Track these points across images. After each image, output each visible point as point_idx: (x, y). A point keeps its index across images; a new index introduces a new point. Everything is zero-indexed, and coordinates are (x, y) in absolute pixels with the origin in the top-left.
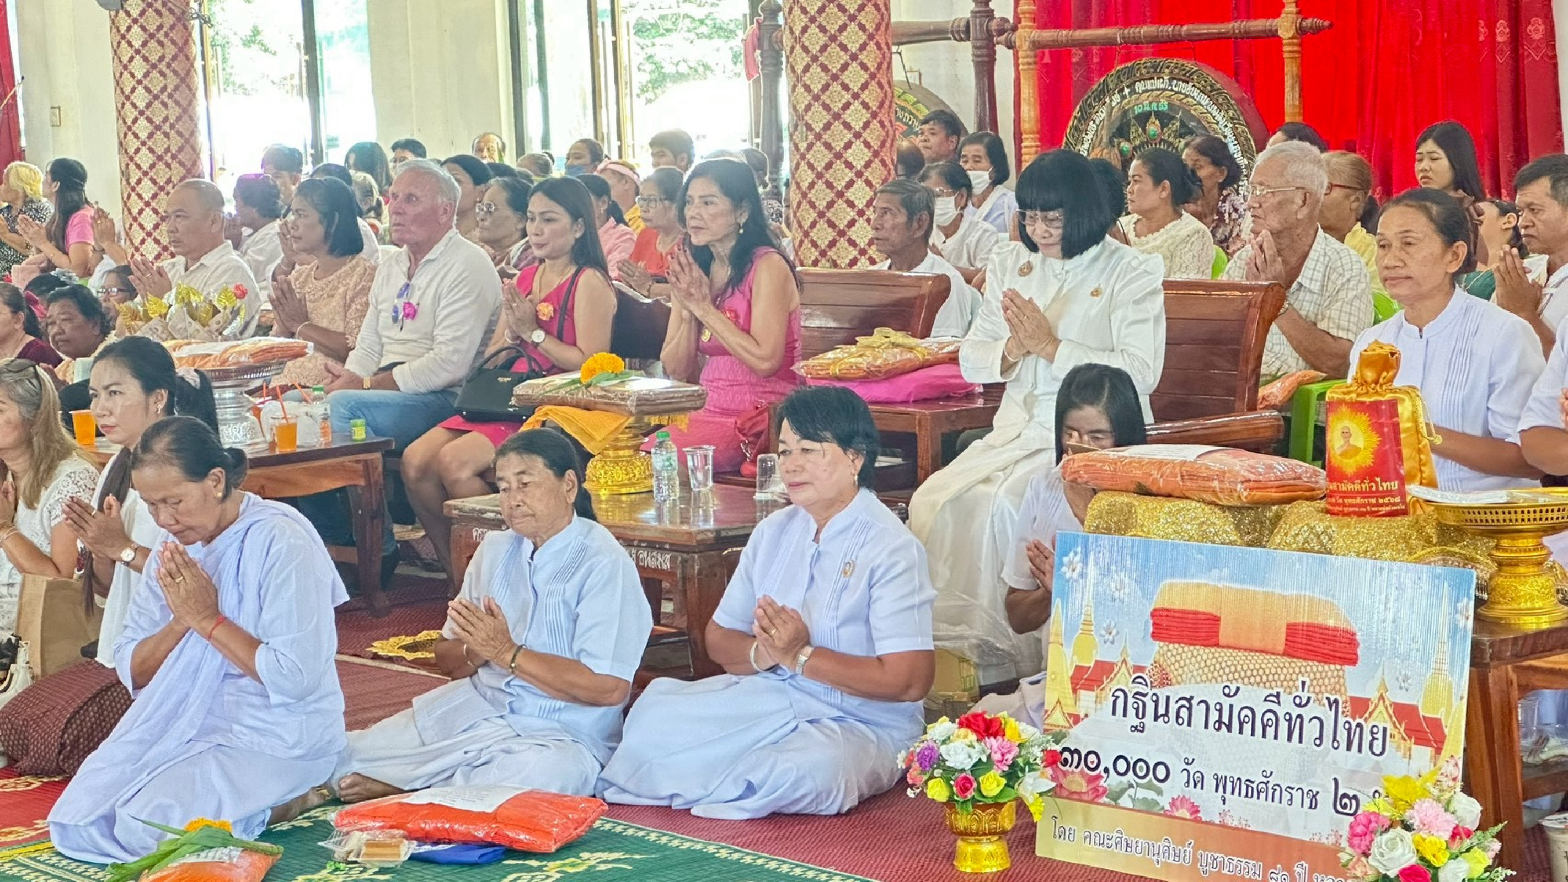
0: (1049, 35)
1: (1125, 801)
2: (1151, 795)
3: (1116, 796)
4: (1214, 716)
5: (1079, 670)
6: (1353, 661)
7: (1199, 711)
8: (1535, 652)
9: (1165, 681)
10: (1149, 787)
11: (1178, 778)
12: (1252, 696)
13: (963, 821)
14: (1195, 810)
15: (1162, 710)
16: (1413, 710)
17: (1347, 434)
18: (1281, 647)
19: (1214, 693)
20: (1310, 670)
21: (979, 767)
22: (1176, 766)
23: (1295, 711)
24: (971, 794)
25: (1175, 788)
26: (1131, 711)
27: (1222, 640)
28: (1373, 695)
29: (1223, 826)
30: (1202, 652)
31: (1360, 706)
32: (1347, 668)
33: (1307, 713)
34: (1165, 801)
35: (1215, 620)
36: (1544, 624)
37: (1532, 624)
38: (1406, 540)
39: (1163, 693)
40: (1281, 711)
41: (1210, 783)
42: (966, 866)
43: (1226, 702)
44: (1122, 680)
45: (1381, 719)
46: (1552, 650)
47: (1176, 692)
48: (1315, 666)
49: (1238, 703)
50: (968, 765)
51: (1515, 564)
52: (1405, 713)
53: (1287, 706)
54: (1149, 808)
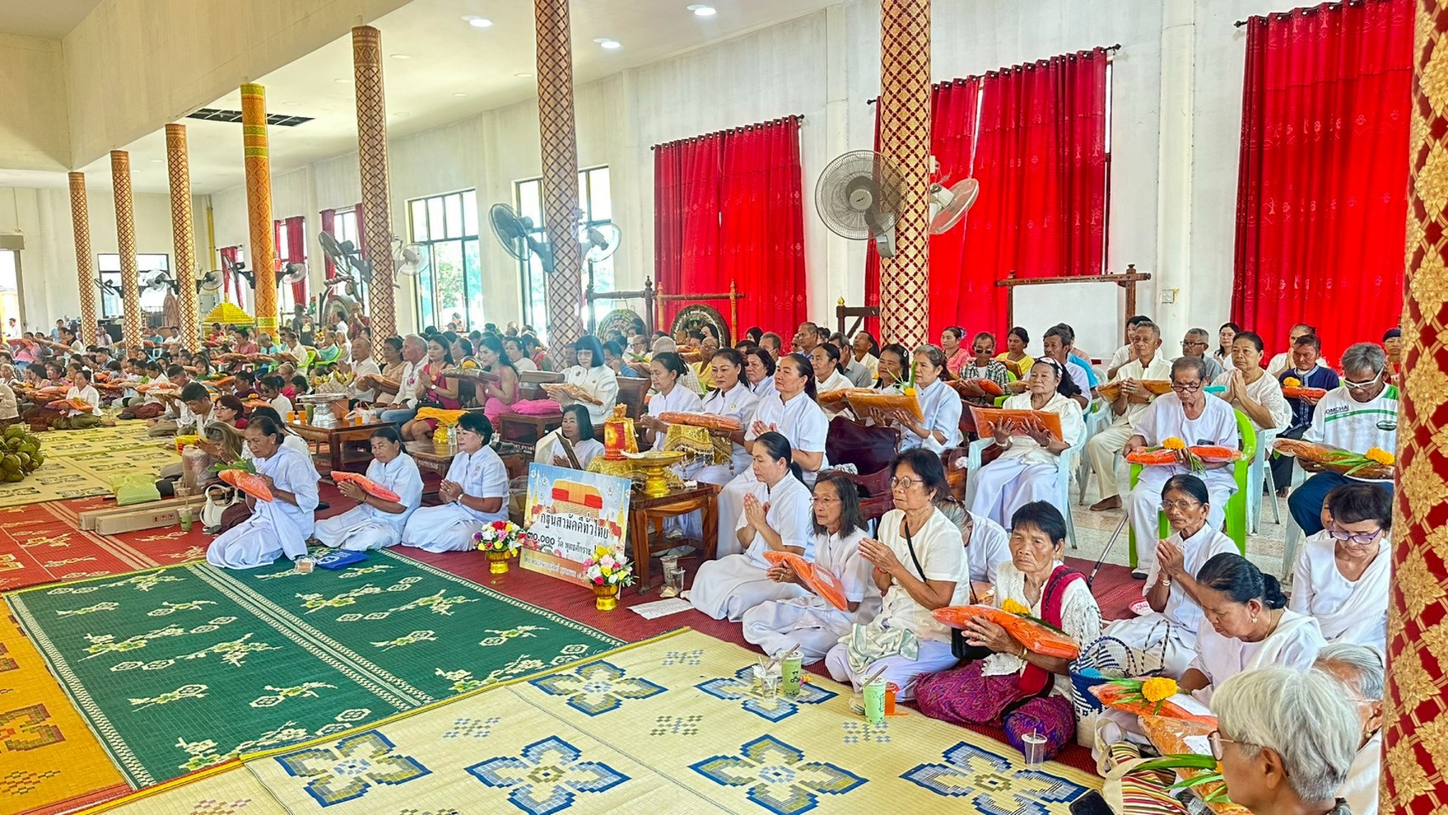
0: (666, 296)
1: (543, 550)
2: (549, 548)
3: (541, 549)
4: (566, 524)
5: (534, 507)
6: (601, 507)
7: (563, 521)
8: (652, 506)
9: (555, 512)
10: (549, 546)
11: (557, 543)
12: (576, 518)
13: (492, 557)
14: (560, 554)
15: (553, 521)
16: (615, 523)
17: (609, 433)
18: (583, 502)
19: (565, 516)
20: (590, 510)
21: (494, 540)
22: (556, 540)
23: (586, 523)
24: (491, 548)
25: (555, 547)
26: (546, 521)
27: (570, 499)
28: (605, 519)
29: (567, 559)
30: (565, 503)
31: (602, 522)
32: (599, 509)
33: (589, 524)
34: (553, 551)
35: (568, 493)
36: (662, 495)
37: (657, 496)
38: (621, 468)
39: (554, 515)
40: (583, 523)
41: (564, 545)
42: (493, 572)
43: (570, 519)
44: (544, 511)
45: (607, 527)
46: (659, 505)
47: (557, 516)
48: (592, 509)
49: (572, 520)
50: (491, 539)
51: (653, 476)
52: (613, 525)
53: (584, 521)
54: (549, 552)
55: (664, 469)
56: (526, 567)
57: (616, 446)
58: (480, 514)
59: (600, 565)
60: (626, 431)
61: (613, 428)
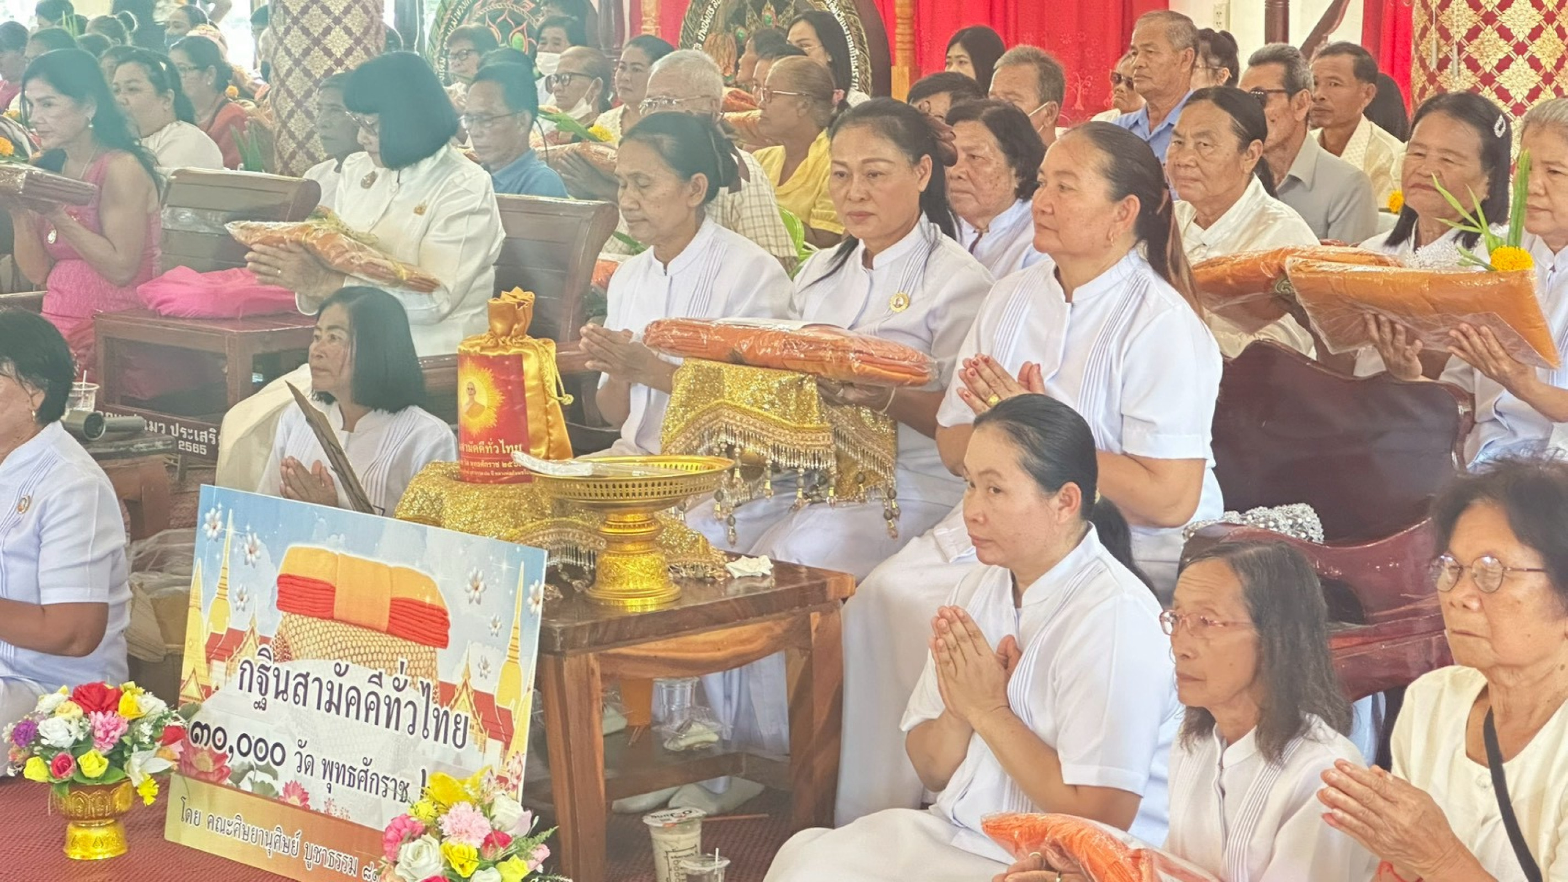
1: (246, 785)
2: (267, 778)
3: (238, 779)
4: (325, 696)
5: (214, 637)
6: (444, 643)
7: (313, 688)
8: (619, 639)
9: (286, 655)
10: (267, 770)
11: (292, 761)
12: (359, 676)
13: (70, 803)
14: (304, 797)
15: (282, 687)
16: (490, 698)
17: (472, 391)
18: (385, 624)
19: (323, 669)
20: (407, 650)
21: (78, 747)
22: (291, 749)
23: (394, 695)
24: (69, 775)
25: (288, 773)
26: (256, 686)
27: (337, 614)
28: (458, 681)
29: (328, 816)
30: (320, 625)
31: (447, 693)
32: (438, 650)
33: (404, 697)
34: (279, 786)
35: (332, 590)
36: (651, 606)
37: (634, 606)
39: (284, 667)
40: (382, 694)
41: (319, 768)
42: (75, 853)
43: (337, 681)
44: (249, 652)
45: (463, 708)
46: (644, 637)
47: (295, 667)
48: (412, 647)
49: (347, 682)
50: (67, 742)
51: (621, 540)
52: (483, 702)
53: (387, 690)
54: (265, 792)
55: (660, 515)
56: (186, 841)
57: (493, 435)
58: (26, 657)
59: (441, 837)
60: (530, 382)
61: (487, 375)
